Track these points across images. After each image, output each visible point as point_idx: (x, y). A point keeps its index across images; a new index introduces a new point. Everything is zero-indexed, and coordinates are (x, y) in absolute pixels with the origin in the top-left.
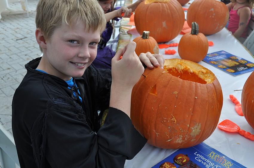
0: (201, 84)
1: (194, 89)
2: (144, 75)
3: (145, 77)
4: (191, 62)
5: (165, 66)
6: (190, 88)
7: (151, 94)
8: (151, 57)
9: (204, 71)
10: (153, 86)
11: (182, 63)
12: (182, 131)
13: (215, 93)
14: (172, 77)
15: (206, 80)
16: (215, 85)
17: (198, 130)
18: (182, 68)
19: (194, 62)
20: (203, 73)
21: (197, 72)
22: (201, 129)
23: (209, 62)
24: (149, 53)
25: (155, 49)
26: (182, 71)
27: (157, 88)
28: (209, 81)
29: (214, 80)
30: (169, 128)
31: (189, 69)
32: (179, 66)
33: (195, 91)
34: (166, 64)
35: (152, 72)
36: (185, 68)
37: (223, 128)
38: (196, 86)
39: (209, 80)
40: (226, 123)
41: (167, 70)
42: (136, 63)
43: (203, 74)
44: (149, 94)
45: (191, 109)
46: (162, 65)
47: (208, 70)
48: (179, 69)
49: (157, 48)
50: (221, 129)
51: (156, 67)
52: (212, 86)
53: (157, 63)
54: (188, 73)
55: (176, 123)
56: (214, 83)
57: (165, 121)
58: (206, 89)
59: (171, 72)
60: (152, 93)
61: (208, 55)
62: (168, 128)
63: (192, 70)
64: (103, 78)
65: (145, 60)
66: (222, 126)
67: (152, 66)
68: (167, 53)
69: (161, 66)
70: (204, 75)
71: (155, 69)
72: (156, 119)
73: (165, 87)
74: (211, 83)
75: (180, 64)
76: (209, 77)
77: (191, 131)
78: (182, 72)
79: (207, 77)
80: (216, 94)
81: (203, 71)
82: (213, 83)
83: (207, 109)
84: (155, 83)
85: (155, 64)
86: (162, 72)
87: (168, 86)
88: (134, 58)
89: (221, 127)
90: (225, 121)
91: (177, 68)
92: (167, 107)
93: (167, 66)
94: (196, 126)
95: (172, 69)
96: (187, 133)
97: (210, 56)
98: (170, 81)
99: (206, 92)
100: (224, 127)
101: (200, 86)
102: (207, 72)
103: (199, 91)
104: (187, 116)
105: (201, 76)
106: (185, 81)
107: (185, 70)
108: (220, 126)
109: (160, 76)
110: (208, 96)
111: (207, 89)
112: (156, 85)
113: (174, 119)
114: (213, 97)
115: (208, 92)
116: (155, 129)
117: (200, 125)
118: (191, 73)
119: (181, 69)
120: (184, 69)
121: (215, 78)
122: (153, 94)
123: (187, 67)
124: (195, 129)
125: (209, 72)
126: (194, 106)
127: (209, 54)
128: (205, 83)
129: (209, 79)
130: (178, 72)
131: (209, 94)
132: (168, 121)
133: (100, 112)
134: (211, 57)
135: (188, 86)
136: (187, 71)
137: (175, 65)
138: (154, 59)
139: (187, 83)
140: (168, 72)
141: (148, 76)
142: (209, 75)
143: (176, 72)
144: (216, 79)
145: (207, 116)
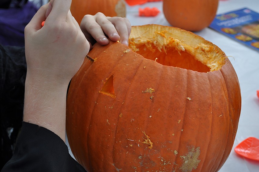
0: (199, 73)
1: (185, 83)
2: (90, 58)
3: (93, 61)
4: (182, 30)
5: (133, 40)
6: (178, 80)
7: (103, 93)
8: (103, 23)
9: (206, 47)
10: (107, 79)
11: (164, 33)
12: (165, 164)
13: (226, 89)
14: (142, 61)
15: (209, 65)
16: (226, 73)
17: (195, 161)
18: (164, 42)
19: (187, 30)
20: (203, 51)
21: (192, 50)
22: (200, 158)
23: (219, 30)
24: (101, 15)
25: (119, 6)
26: (166, 47)
27: (115, 82)
28: (214, 66)
29: (223, 64)
30: (140, 157)
31: (178, 44)
32: (160, 39)
33: (186, 86)
34: (133, 35)
35: (106, 51)
36: (170, 43)
37: (244, 153)
38: (189, 77)
39: (214, 64)
40: (249, 144)
41: (137, 48)
42: (71, 34)
43: (203, 53)
44: (100, 94)
45: (180, 121)
46: (126, 37)
47: (213, 45)
48: (159, 45)
49: (123, 6)
50: (240, 156)
51: (113, 41)
52: (220, 76)
53: (116, 34)
54: (177, 51)
55: (153, 148)
56: (224, 70)
57: (131, 146)
58: (208, 81)
59: (145, 49)
60: (106, 91)
61: (218, 18)
62: (139, 159)
63: (182, 47)
64: (17, 64)
65: (91, 28)
66: (243, 151)
67: (105, 39)
68: (143, 14)
69: (123, 39)
70: (206, 54)
71: (112, 46)
72: (115, 143)
73: (130, 79)
74: (219, 69)
75: (161, 35)
76: (215, 57)
77: (182, 162)
78: (165, 50)
79: (210, 58)
80: (228, 91)
81: (204, 48)
82: (221, 70)
83: (210, 119)
84: (111, 73)
85: (111, 36)
86: (125, 52)
87: (136, 77)
88: (67, 25)
89: (241, 152)
90: (248, 139)
91: (155, 43)
92: (134, 118)
93: (137, 38)
94: (191, 153)
95: (146, 45)
96: (175, 166)
97: (222, 18)
98: (138, 67)
99: (209, 87)
100: (246, 151)
101: (197, 77)
102: (211, 48)
103: (195, 86)
104: (173, 134)
105: (201, 58)
106: (168, 68)
107: (170, 45)
108: (239, 150)
109: (120, 58)
110: (212, 94)
111: (210, 80)
112: (112, 77)
113: (148, 142)
114: (222, 96)
115: (212, 88)
116: (114, 161)
117: (198, 151)
118: (182, 52)
119: (162, 44)
120: (168, 45)
121: (225, 61)
122: (108, 94)
123: (174, 41)
124: (190, 159)
125: (215, 50)
126: (185, 115)
127: (220, 15)
128: (208, 69)
129: (215, 62)
130: (157, 50)
131: (214, 92)
132: (136, 144)
133: (12, 130)
134: (224, 21)
135: (173, 77)
136: (175, 48)
137: (151, 37)
138: (110, 26)
139: (171, 70)
140: (138, 50)
141: (98, 59)
142: (214, 55)
143: (154, 50)
144: (226, 63)
145: (212, 133)
